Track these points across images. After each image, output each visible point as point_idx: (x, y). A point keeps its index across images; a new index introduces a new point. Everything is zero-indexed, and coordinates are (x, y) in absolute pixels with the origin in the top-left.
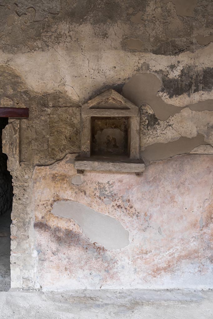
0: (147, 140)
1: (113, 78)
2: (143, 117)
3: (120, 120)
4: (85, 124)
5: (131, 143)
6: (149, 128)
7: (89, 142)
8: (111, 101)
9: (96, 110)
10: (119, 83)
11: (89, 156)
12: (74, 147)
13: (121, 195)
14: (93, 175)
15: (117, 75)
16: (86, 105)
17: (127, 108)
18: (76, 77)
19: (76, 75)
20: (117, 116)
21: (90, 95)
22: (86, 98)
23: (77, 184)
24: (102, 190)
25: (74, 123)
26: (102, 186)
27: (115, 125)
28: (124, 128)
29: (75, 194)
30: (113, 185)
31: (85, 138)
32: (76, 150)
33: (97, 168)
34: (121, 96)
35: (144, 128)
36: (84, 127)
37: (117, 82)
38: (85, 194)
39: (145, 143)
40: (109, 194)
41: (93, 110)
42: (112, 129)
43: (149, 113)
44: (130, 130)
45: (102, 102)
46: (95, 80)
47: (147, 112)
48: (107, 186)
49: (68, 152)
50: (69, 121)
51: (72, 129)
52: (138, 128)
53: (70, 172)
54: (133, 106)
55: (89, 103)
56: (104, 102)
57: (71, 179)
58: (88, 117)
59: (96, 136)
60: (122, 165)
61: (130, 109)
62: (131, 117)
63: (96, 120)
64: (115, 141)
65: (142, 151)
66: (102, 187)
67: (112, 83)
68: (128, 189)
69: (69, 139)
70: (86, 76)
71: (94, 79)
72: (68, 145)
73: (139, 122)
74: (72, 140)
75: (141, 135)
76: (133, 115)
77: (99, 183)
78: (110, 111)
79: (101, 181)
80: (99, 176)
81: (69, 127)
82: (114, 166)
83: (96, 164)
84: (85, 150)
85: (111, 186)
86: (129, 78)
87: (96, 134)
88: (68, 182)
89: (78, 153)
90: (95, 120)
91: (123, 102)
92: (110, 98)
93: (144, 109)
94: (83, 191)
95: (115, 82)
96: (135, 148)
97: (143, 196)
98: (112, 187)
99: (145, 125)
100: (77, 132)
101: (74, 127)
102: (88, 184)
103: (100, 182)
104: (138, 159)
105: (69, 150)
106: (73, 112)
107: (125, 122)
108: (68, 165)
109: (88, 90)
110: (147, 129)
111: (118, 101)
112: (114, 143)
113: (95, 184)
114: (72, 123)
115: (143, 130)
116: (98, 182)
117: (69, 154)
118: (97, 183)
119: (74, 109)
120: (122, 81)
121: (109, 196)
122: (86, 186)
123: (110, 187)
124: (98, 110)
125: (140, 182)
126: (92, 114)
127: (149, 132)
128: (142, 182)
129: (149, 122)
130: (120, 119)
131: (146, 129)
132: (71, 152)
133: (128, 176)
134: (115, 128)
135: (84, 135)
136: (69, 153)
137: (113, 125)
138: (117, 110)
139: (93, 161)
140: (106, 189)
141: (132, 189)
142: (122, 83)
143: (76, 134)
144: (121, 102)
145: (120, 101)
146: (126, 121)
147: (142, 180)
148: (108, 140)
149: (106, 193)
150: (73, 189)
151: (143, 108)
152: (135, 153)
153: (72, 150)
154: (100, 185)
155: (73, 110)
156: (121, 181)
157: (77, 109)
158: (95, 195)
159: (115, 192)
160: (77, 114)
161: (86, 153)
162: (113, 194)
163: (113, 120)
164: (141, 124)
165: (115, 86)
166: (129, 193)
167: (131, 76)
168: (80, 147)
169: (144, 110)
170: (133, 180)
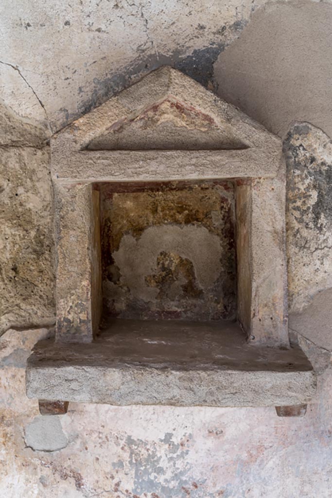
0: (317, 270)
1: (173, 27)
2: (296, 180)
3: (207, 192)
4: (67, 213)
5: (254, 285)
6: (323, 220)
7: (85, 283)
8: (168, 117)
9: (108, 154)
10: (201, 44)
11: (89, 340)
12: (30, 304)
13: (218, 488)
14: (107, 412)
15: (190, 13)
16: (67, 135)
17: (233, 146)
18: (29, 25)
19: (27, 18)
20: (194, 176)
21: (87, 96)
22: (70, 112)
23: (47, 448)
24: (142, 468)
25: (30, 210)
26: (143, 451)
27: (186, 212)
28: (221, 221)
29: (41, 487)
30: (185, 449)
31: (72, 269)
32: (39, 314)
33: (117, 393)
34: (210, 96)
35: (300, 221)
36: (65, 226)
37: (191, 43)
38: (79, 485)
39: (308, 282)
40: (173, 484)
41: (98, 154)
42: (176, 227)
43: (319, 162)
44: (249, 233)
45: (132, 120)
46: (105, 35)
47: (313, 160)
48: (162, 452)
49: (9, 324)
50: (7, 201)
51: (22, 233)
52: (280, 225)
53: (17, 400)
54: (260, 136)
55: (78, 128)
56: (140, 124)
57: (21, 428)
58: (81, 187)
59: (118, 256)
60: (221, 379)
61: (245, 147)
62: (249, 179)
63: (116, 195)
64: (190, 272)
65: (297, 314)
66: (146, 456)
67: (173, 46)
68: (245, 464)
69: (12, 274)
70: (67, 23)
71: (100, 34)
72: (7, 295)
73: (284, 200)
74: (21, 274)
75: (293, 249)
76: (262, 173)
77: (130, 441)
78: (167, 158)
79: (137, 434)
80: (131, 414)
81: (11, 228)
82: (186, 384)
83: (114, 377)
84: (70, 317)
85: (179, 452)
86: (237, 25)
87: (118, 248)
88: (13, 439)
89: (46, 326)
90: (110, 196)
91: (217, 120)
92: (165, 106)
93: (301, 145)
94: (69, 473)
95: (181, 42)
96: (270, 304)
97: (307, 488)
98: (182, 456)
99: (305, 208)
100: (41, 243)
101: (29, 227)
102: (90, 446)
103: (134, 438)
104: (282, 348)
105: (11, 317)
106: (24, 168)
107: (223, 200)
108: (9, 375)
109: (76, 76)
110: (316, 225)
111: (197, 115)
112: (185, 281)
113: (117, 444)
114: (20, 210)
115: (298, 231)
116: (129, 437)
117: (11, 330)
118: (122, 443)
119: (25, 153)
120: (211, 37)
121: (171, 490)
122: (81, 454)
123: (175, 455)
124: (116, 154)
125: (291, 433)
126: (90, 172)
127: (322, 238)
128: (301, 434)
129: (320, 196)
130: (207, 189)
131: (311, 225)
132: (20, 322)
133: (243, 411)
134: (187, 222)
135: (64, 258)
136: (12, 327)
137: (180, 213)
138: (196, 154)
139: (101, 365)
140: (161, 465)
141: (262, 461)
142: (213, 43)
143: (35, 251)
144: (211, 120)
145: (207, 118)
146: (228, 194)
147: (300, 428)
148: (164, 269)
149: (161, 479)
150: (31, 468)
151: (297, 143)
152: (268, 322)
153: (23, 314)
154: (134, 447)
155: (20, 159)
156: (216, 432)
157: (39, 153)
158: (116, 490)
159: (197, 476)
160: (40, 175)
161: (78, 330)
162: (186, 482)
163: (179, 193)
164: (291, 206)
165: (183, 56)
166: (251, 478)
167: (246, 18)
168: (52, 304)
169: (301, 152)
170: (263, 428)
